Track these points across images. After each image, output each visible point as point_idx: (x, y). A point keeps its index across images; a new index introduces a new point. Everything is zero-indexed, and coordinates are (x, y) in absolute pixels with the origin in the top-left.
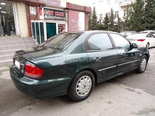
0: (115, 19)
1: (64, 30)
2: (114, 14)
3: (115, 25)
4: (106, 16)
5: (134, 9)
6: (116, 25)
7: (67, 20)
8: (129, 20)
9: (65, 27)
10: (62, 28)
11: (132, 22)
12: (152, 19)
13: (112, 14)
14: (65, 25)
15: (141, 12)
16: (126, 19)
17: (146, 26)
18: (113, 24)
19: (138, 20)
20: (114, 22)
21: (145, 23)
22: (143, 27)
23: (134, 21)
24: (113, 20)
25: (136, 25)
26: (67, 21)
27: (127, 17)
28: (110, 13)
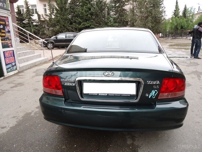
0: (34, 16)
1: (8, 27)
2: (30, 8)
3: (35, 24)
4: (18, 10)
5: (58, 4)
6: (37, 24)
7: (10, 9)
8: (54, 19)
9: (8, 22)
10: (3, 23)
11: (58, 21)
12: (79, 20)
13: (28, 8)
14: (8, 17)
15: (66, 10)
16: (49, 16)
17: (74, 27)
18: (32, 23)
19: (65, 20)
20: (33, 20)
21: (74, 23)
22: (72, 28)
23: (61, 20)
24: (31, 17)
25: (64, 26)
26: (9, 11)
27: (50, 14)
28: (24, 6)
